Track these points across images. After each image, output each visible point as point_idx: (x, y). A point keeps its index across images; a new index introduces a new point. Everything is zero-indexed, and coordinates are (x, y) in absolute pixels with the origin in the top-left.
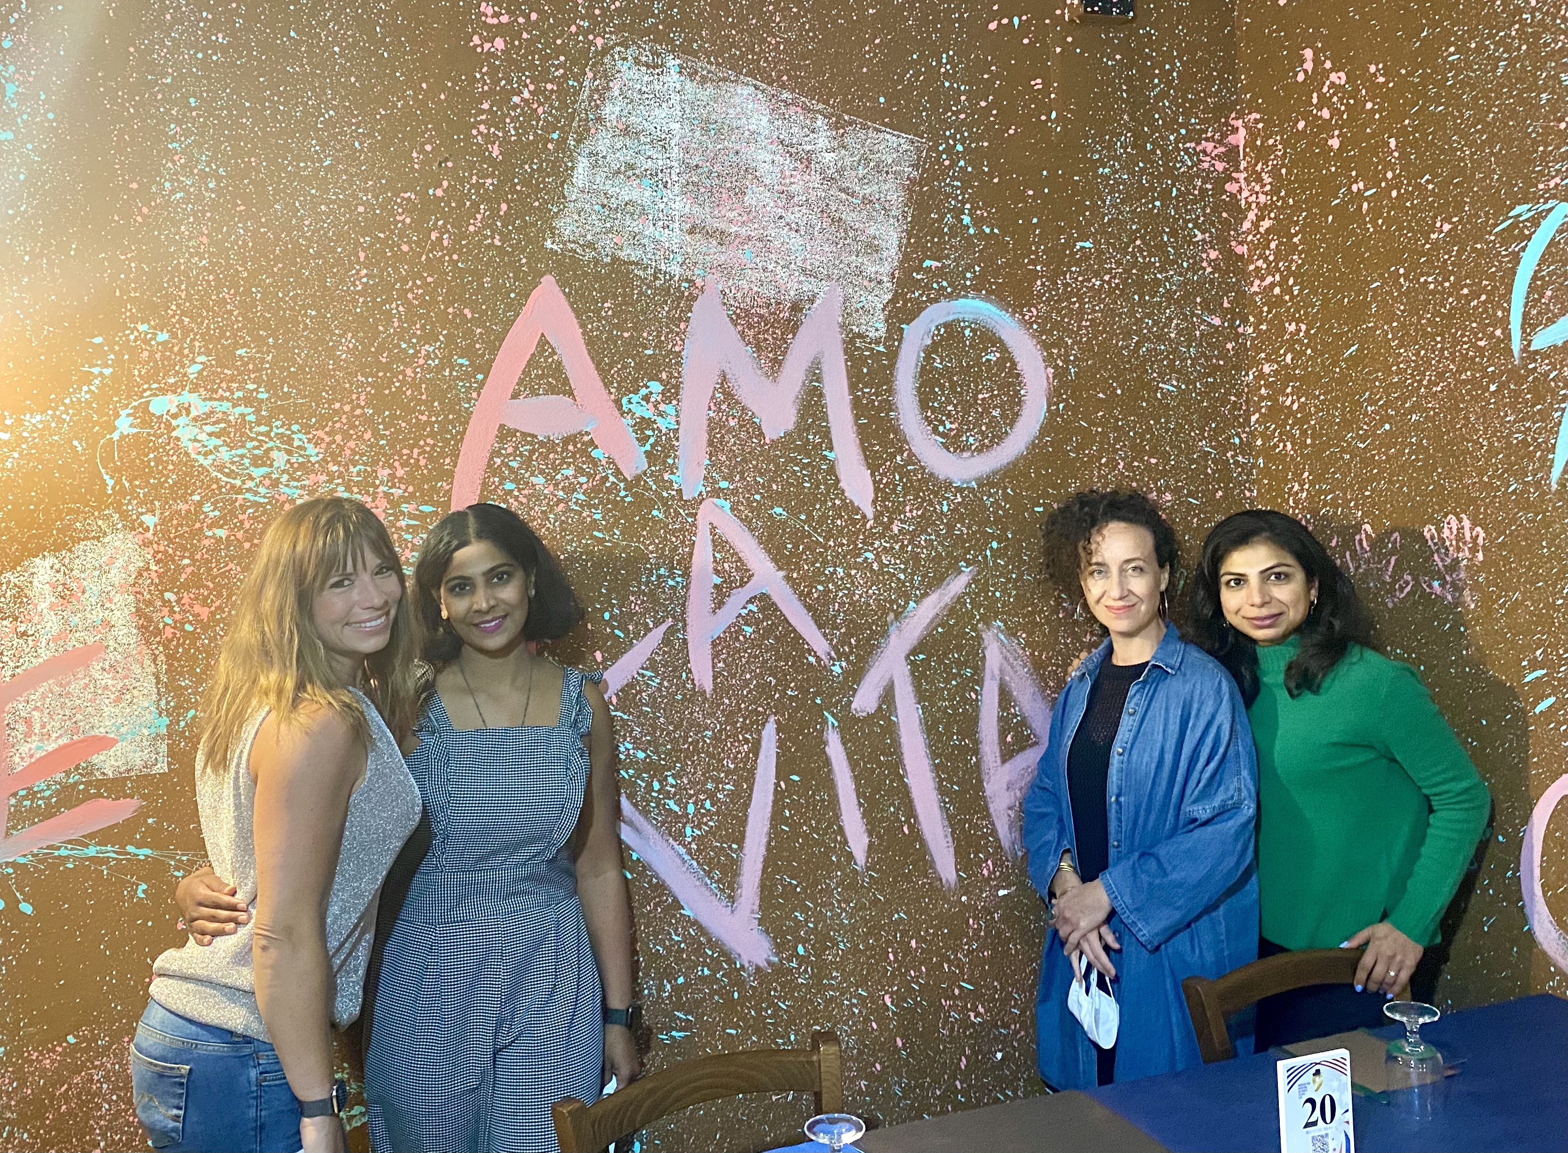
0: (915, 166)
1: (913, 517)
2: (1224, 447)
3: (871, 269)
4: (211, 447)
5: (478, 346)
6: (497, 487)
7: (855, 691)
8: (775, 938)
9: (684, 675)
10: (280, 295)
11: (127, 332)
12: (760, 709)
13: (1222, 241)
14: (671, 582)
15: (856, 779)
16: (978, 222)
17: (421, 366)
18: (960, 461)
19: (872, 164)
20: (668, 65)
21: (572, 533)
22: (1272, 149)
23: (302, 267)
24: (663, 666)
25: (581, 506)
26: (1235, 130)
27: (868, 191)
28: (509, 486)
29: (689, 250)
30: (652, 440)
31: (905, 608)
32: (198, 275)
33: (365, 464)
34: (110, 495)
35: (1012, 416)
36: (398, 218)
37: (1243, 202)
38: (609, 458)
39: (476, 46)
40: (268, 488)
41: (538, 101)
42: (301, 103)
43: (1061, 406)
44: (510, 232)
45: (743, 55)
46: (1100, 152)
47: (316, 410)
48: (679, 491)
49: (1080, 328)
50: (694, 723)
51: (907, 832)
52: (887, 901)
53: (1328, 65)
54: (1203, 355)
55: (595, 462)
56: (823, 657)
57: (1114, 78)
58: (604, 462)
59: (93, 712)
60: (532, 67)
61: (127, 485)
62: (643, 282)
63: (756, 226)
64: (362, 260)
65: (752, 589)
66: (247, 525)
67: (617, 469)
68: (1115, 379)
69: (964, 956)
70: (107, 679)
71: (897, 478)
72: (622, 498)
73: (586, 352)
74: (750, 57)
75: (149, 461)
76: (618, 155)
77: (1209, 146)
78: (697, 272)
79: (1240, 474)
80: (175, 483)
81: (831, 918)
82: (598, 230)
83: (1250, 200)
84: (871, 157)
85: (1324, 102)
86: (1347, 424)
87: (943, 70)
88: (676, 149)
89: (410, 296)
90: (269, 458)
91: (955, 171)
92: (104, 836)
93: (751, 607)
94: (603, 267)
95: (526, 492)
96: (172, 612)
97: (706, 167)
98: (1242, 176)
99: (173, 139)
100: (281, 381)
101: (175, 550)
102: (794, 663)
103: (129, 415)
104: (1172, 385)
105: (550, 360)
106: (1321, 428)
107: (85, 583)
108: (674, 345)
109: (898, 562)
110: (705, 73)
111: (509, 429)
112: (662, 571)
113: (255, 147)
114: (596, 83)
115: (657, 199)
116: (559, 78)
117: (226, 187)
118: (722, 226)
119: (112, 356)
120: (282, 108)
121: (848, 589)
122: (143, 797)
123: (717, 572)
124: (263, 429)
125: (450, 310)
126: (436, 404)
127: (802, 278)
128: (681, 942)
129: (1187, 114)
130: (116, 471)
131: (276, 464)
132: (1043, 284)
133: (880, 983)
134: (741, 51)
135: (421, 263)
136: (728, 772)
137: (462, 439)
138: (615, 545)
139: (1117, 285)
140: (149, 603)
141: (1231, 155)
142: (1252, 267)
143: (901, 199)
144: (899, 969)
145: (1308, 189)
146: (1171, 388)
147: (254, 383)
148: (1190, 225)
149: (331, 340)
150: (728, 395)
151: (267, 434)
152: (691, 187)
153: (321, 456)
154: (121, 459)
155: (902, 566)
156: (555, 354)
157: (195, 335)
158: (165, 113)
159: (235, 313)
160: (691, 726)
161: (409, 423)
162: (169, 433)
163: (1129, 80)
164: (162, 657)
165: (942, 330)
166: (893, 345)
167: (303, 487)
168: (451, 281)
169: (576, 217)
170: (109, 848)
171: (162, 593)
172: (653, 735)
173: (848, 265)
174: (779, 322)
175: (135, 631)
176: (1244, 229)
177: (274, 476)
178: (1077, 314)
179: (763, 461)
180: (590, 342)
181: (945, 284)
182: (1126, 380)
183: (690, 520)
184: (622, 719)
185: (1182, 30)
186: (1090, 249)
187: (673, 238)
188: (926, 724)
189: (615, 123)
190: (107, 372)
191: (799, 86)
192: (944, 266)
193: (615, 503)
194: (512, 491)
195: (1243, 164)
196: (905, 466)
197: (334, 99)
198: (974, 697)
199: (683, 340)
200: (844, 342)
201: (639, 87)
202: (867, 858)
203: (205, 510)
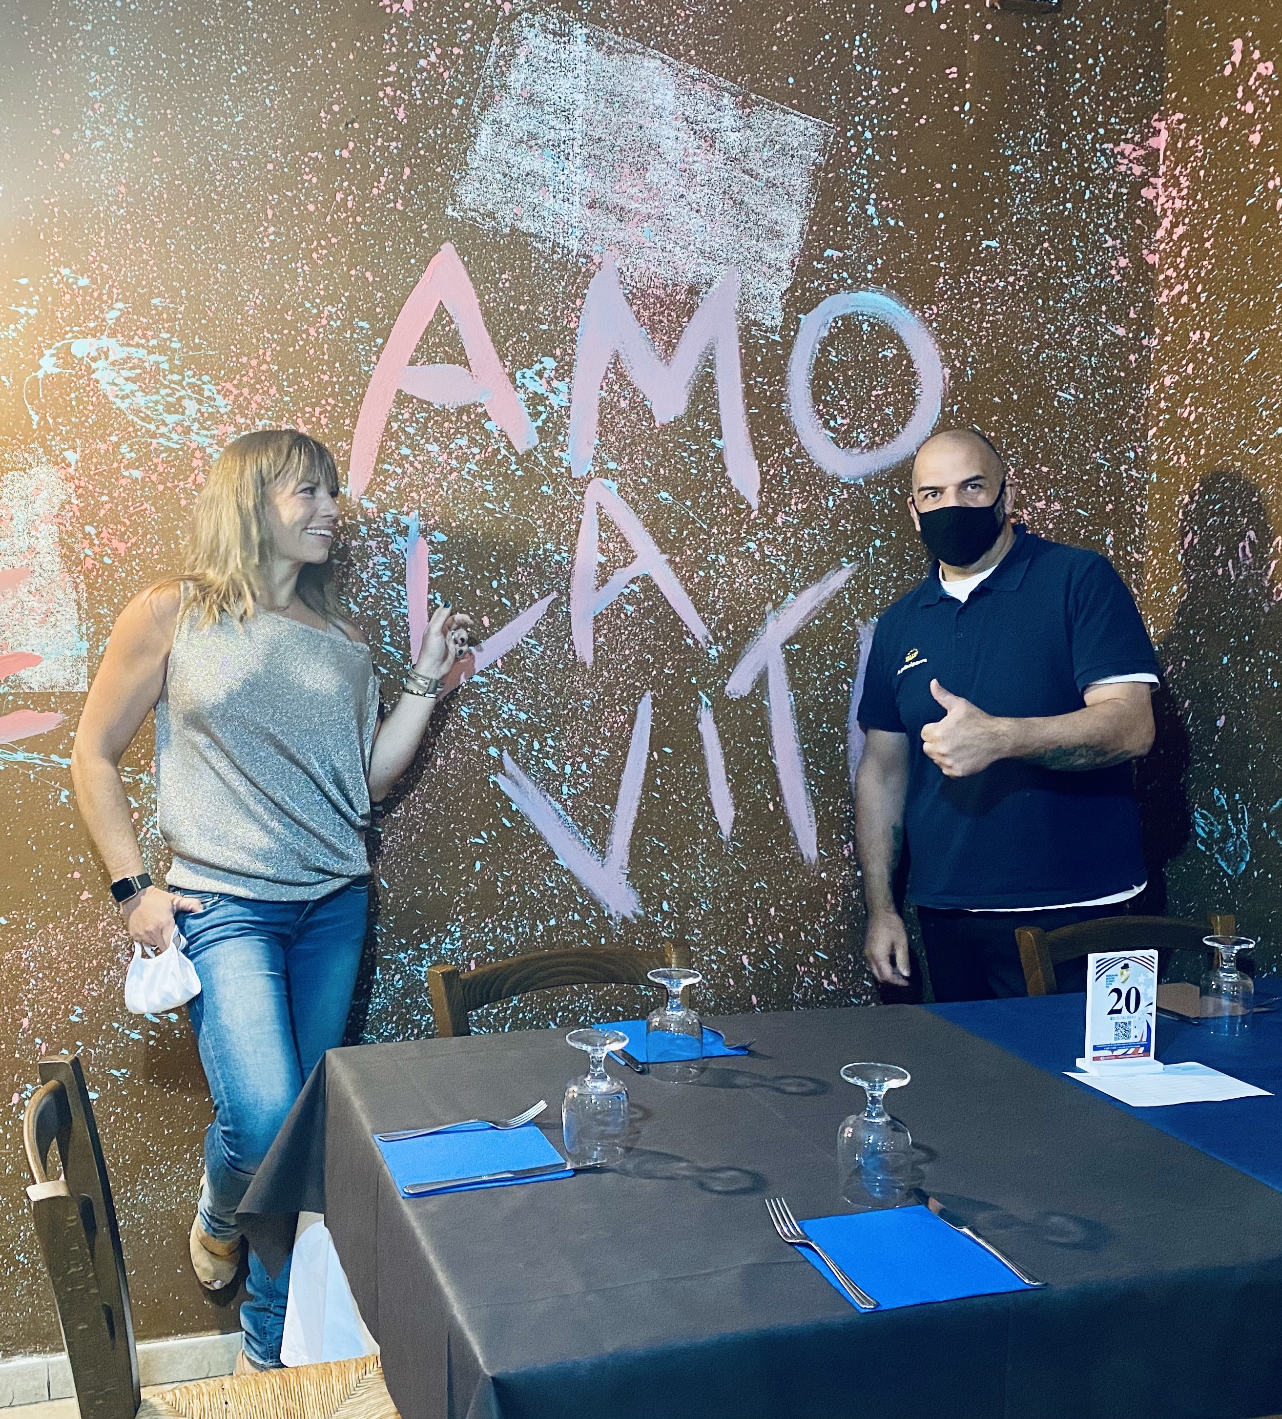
0: (821, 152)
1: (798, 510)
2: (1117, 461)
3: (771, 255)
4: (128, 391)
5: (378, 310)
6: (393, 451)
7: (730, 674)
8: (641, 893)
9: (566, 646)
10: (193, 248)
11: (51, 275)
12: (638, 684)
13: (1132, 249)
14: (557, 557)
15: (726, 756)
16: (882, 213)
17: (324, 327)
18: (848, 457)
19: (777, 147)
20: (575, 33)
21: (463, 502)
22: (1193, 150)
23: (213, 221)
24: (547, 636)
25: (474, 476)
26: (1156, 133)
27: (773, 174)
28: (405, 451)
29: (589, 225)
30: (544, 416)
31: (783, 598)
32: (117, 223)
33: (270, 419)
34: (35, 431)
35: (904, 417)
36: (305, 177)
37: (1159, 210)
38: (501, 431)
39: (385, 7)
40: (179, 435)
41: (445, 65)
42: (215, 57)
43: (955, 408)
44: (412, 197)
45: (651, 28)
46: (1012, 148)
47: (225, 362)
48: (569, 469)
49: (980, 329)
50: (575, 693)
51: (772, 808)
52: (749, 870)
53: (1256, 55)
54: (1104, 365)
55: (488, 435)
56: (701, 640)
57: (1034, 70)
58: (496, 435)
59: (21, 631)
60: (439, 29)
61: (51, 421)
62: (540, 255)
63: (657, 203)
64: (270, 217)
65: (635, 569)
66: (160, 468)
67: (509, 442)
68: (1012, 384)
69: (821, 928)
70: (33, 602)
71: (785, 470)
72: (513, 471)
73: (482, 323)
74: (658, 29)
75: (71, 401)
76: (521, 123)
77: (1128, 148)
78: (595, 248)
79: (1132, 488)
80: (95, 423)
81: (695, 880)
82: (499, 200)
83: (1166, 206)
84: (777, 139)
85: (1250, 95)
86: (1241, 432)
87: (855, 53)
88: (580, 120)
89: (315, 256)
90: (181, 406)
91: (862, 159)
92: (31, 744)
93: (632, 586)
94: (502, 237)
95: (421, 458)
96: (92, 545)
97: (609, 140)
98: (1159, 182)
99: (93, 87)
100: (192, 332)
101: (95, 487)
102: (672, 643)
103: (52, 355)
104: (1070, 394)
105: (447, 329)
106: (1216, 437)
107: (13, 511)
108: (569, 322)
109: (780, 553)
110: (612, 43)
111: (406, 395)
112: (548, 546)
113: (171, 98)
114: (502, 49)
115: (558, 171)
116: (466, 42)
117: (144, 137)
118: (622, 202)
119: (37, 298)
120: (196, 61)
121: (729, 577)
122: (66, 712)
123: (602, 551)
124: (176, 377)
125: (353, 272)
126: (337, 365)
127: (701, 261)
128: (554, 888)
129: (1108, 114)
130: (41, 409)
131: (187, 412)
132: (945, 282)
133: (739, 944)
134: (650, 23)
135: (325, 224)
136: (604, 740)
137: (361, 402)
138: (506, 517)
139: (1022, 287)
140: (71, 534)
141: (1151, 159)
142: (1162, 277)
143: (805, 185)
144: (757, 933)
145: (1223, 189)
146: (1069, 397)
147: (167, 332)
148: (1101, 230)
149: (240, 294)
150: (621, 375)
151: (180, 383)
152: (592, 160)
153: (229, 408)
154: (45, 397)
155: (784, 558)
156: (453, 322)
157: (114, 281)
158: (85, 60)
159: (151, 263)
160: (572, 694)
161: (311, 381)
162: (89, 374)
163: (1049, 73)
164: (82, 586)
165: (840, 322)
166: (789, 335)
167: (213, 437)
168: (354, 243)
169: (478, 185)
170: (35, 755)
171: (83, 526)
172: (535, 699)
173: (748, 249)
174: (674, 305)
175: (58, 560)
176: (1158, 237)
177: (186, 424)
178: (978, 315)
179: (652, 445)
180: (487, 313)
181: (845, 275)
182: (1024, 386)
183: (578, 498)
184: (506, 682)
185: (1109, 23)
186: (996, 248)
187: (576, 211)
188: (797, 710)
189: (519, 91)
190: (33, 312)
191: (706, 62)
192: (845, 257)
193: (506, 476)
194: (407, 456)
195: (1162, 169)
196: (793, 459)
197: (246, 54)
198: (846, 688)
199: (578, 317)
200: (740, 329)
201: (545, 55)
202: (733, 828)
203: (122, 451)
